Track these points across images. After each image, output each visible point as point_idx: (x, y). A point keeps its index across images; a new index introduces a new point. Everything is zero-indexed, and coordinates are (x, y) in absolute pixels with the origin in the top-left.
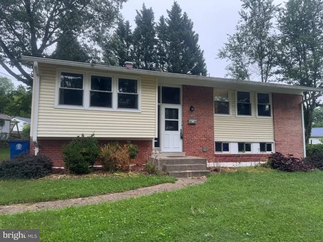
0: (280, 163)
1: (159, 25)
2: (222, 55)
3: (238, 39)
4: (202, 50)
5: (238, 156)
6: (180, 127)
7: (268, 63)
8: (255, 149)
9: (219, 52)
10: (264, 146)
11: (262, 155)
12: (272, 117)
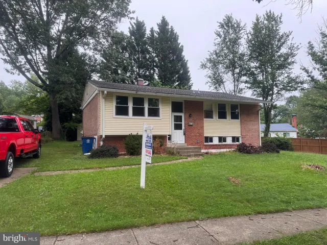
0: (244, 149)
1: (149, 35)
2: (204, 66)
3: (216, 54)
4: (186, 60)
5: (219, 145)
6: (183, 128)
7: (238, 74)
8: (229, 141)
9: (201, 64)
10: (235, 139)
11: (233, 145)
12: (240, 120)
